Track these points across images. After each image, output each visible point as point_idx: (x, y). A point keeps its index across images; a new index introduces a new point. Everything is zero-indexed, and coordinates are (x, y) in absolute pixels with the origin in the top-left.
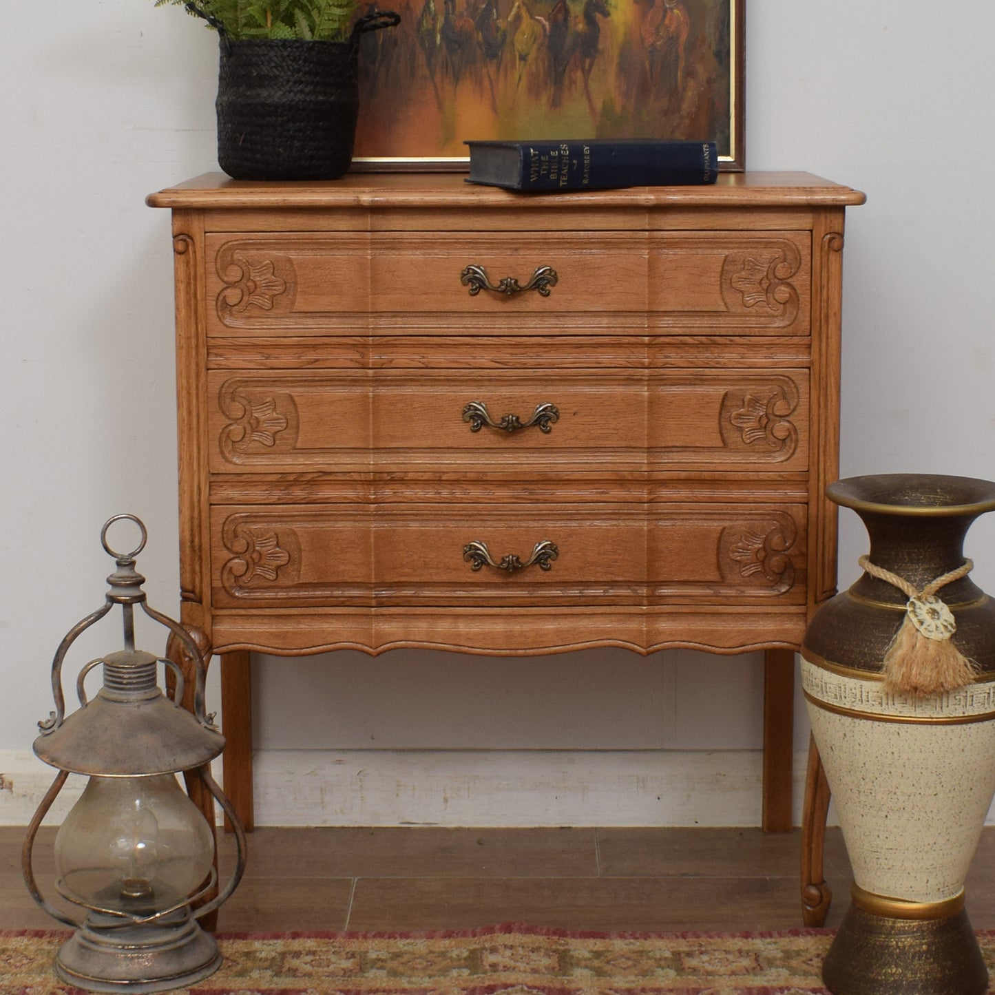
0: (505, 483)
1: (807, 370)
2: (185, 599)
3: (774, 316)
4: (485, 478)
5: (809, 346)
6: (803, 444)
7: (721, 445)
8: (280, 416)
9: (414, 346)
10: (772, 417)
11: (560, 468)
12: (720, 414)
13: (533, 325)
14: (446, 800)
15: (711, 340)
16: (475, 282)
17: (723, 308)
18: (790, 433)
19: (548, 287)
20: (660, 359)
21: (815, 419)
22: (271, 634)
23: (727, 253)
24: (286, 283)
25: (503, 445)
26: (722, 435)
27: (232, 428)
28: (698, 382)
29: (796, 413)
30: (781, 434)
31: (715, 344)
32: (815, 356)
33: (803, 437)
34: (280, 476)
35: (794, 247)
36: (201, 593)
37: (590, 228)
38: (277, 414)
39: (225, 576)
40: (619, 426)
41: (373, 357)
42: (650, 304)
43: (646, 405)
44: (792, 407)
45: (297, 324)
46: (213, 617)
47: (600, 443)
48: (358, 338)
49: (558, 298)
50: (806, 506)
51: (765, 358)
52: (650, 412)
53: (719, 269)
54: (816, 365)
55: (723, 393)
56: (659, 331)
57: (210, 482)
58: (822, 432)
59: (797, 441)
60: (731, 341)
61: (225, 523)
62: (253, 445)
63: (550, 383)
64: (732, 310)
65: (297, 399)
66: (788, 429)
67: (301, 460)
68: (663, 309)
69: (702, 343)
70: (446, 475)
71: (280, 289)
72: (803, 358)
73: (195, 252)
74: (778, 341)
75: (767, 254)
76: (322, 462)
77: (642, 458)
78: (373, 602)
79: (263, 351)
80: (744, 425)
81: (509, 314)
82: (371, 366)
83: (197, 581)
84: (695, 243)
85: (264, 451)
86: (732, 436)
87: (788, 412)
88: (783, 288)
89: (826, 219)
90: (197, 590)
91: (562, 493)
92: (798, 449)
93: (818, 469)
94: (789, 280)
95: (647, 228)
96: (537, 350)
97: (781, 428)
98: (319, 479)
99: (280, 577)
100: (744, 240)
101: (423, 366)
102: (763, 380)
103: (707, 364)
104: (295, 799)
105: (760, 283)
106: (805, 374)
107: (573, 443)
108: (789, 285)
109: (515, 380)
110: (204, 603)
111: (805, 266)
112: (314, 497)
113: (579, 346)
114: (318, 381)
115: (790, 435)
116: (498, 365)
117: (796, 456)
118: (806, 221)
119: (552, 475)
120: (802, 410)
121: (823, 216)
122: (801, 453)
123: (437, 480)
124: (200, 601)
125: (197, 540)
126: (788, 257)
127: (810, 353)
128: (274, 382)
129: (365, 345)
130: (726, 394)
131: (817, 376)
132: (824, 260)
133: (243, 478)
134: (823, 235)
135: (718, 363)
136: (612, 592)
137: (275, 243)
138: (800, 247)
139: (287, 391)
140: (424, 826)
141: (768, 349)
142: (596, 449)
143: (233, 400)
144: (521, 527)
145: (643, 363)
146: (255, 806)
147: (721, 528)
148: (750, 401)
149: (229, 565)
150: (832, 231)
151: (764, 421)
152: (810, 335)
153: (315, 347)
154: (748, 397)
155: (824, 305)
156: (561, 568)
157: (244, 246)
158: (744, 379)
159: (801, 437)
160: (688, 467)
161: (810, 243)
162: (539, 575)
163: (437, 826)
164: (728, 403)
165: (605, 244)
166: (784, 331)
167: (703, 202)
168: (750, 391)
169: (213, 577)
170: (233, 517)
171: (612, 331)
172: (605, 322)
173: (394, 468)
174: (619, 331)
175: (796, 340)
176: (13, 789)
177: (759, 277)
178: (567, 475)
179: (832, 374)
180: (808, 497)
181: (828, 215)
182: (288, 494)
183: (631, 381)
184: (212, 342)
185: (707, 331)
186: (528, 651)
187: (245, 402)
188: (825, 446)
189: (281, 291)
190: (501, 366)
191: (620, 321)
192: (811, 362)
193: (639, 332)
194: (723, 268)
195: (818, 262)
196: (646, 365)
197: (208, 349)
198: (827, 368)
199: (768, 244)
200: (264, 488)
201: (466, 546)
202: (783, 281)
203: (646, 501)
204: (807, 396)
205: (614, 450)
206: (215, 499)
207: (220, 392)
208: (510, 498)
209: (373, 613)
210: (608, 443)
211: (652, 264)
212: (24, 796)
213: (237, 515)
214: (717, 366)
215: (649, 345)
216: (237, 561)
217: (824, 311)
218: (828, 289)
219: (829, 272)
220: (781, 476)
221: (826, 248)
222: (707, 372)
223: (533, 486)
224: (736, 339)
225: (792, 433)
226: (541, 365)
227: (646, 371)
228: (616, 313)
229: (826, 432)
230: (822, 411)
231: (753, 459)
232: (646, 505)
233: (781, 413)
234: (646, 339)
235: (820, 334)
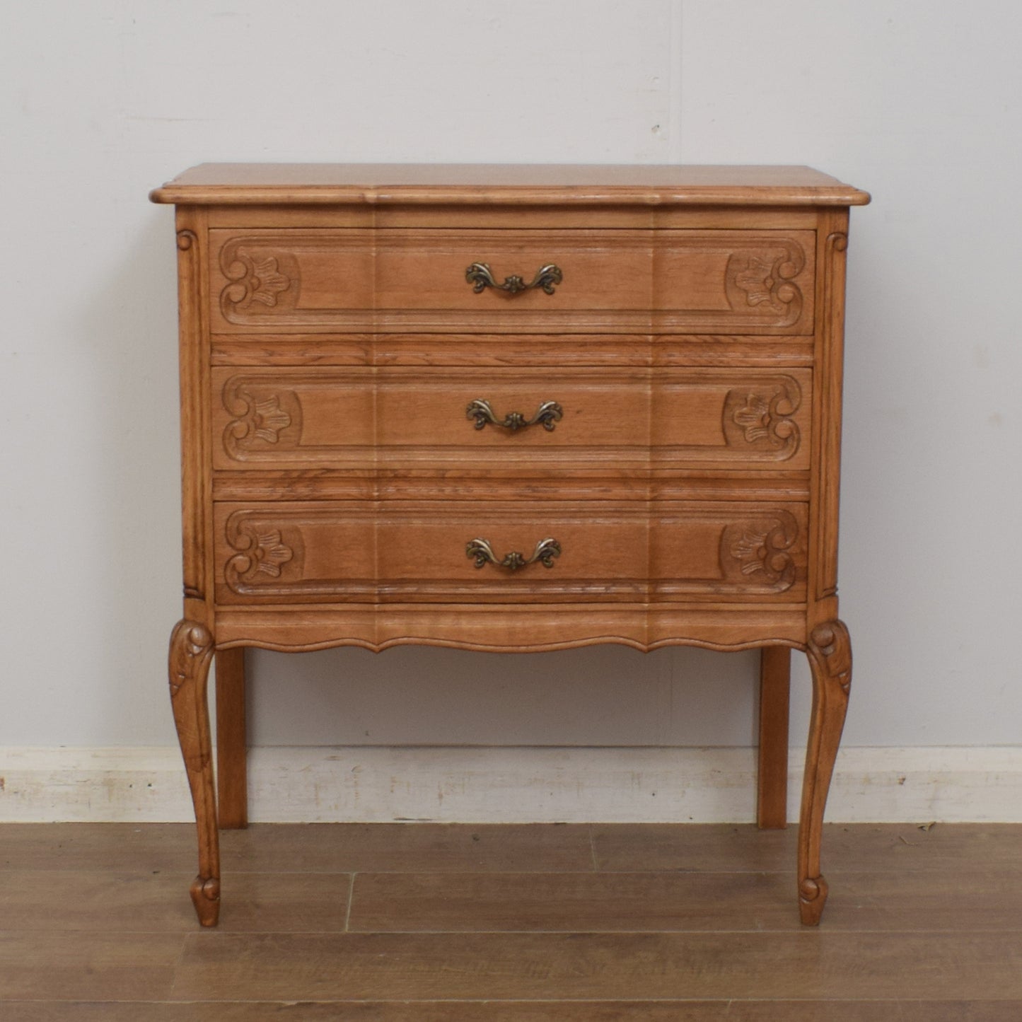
0: (508, 481)
1: (810, 370)
2: (187, 595)
3: (777, 315)
4: (488, 476)
5: (812, 346)
6: (805, 442)
7: (723, 443)
8: (283, 413)
9: (418, 343)
10: (774, 416)
11: (563, 466)
12: (723, 412)
13: (538, 324)
14: (441, 796)
15: (716, 339)
16: (480, 281)
17: (726, 307)
18: (792, 432)
19: (553, 285)
20: (664, 359)
21: (817, 417)
22: (274, 630)
23: (732, 252)
24: (290, 280)
25: (506, 443)
26: (724, 434)
27: (235, 425)
28: (701, 381)
29: (798, 412)
30: (783, 433)
31: (718, 342)
32: (818, 355)
33: (805, 435)
34: (283, 473)
35: (798, 246)
36: (204, 588)
37: (595, 226)
38: (280, 410)
39: (228, 573)
40: (623, 424)
41: (377, 355)
42: (654, 302)
43: (649, 403)
44: (795, 406)
45: (303, 321)
46: (216, 613)
47: (604, 441)
48: (362, 336)
49: (563, 295)
50: (807, 505)
51: (769, 357)
52: (654, 411)
53: (723, 268)
54: (819, 364)
55: (726, 391)
56: (662, 330)
57: (213, 479)
58: (825, 431)
59: (799, 440)
60: (735, 340)
61: (228, 520)
62: (257, 442)
63: (553, 381)
64: (737, 309)
65: (300, 396)
66: (790, 428)
67: (305, 458)
68: (667, 307)
69: (705, 342)
70: (451, 472)
71: (282, 286)
72: (806, 358)
73: (198, 248)
74: (781, 341)
75: (771, 254)
76: (325, 459)
77: (644, 457)
78: (376, 599)
79: (268, 348)
80: (747, 424)
81: (513, 313)
82: (375, 363)
83: (200, 577)
84: (698, 242)
85: (267, 448)
86: (735, 434)
87: (791, 411)
88: (787, 288)
89: (831, 218)
90: (200, 587)
91: (564, 491)
92: (800, 449)
93: (820, 469)
94: (794, 280)
95: (652, 226)
96: (541, 348)
97: (783, 428)
98: (323, 476)
99: (283, 574)
100: (749, 239)
101: (426, 363)
102: (767, 379)
103: (711, 362)
104: (289, 795)
105: (764, 282)
106: (808, 373)
107: (576, 441)
108: (793, 284)
109: (518, 378)
110: (207, 599)
111: (810, 265)
112: (317, 494)
113: (583, 344)
114: (322, 378)
115: (792, 434)
116: (503, 363)
117: (798, 454)
118: (810, 220)
120: (805, 408)
121: (827, 217)
122: (803, 452)
123: (440, 477)
124: (203, 598)
125: (200, 537)
126: (793, 257)
127: (813, 353)
128: (279, 379)
129: (369, 343)
130: (729, 394)
131: (820, 375)
132: (829, 260)
133: (247, 475)
134: (827, 234)
135: (721, 362)
136: (614, 589)
137: (279, 240)
138: (804, 247)
139: (291, 388)
140: (419, 822)
141: (772, 348)
142: (600, 447)
143: (237, 397)
144: (525, 524)
145: (647, 362)
146: (250, 803)
147: (723, 526)
148: (753, 400)
149: (232, 562)
150: (836, 230)
151: (767, 420)
152: (813, 335)
153: (319, 344)
154: (751, 396)
155: (828, 304)
156: (563, 565)
157: (248, 242)
158: (747, 378)
159: (803, 436)
160: (691, 465)
161: (814, 244)
162: (540, 572)
163: (433, 822)
164: (731, 402)
165: (610, 243)
166: (787, 331)
167: (709, 201)
168: (753, 390)
169: (217, 574)
170: (236, 514)
171: (616, 330)
172: (608, 320)
173: (397, 466)
174: (623, 330)
175: (799, 339)
176: (5, 785)
177: (763, 276)
178: (571, 473)
179: (835, 373)
180: (810, 496)
181: (833, 215)
182: (291, 491)
183: (634, 379)
184: (215, 339)
185: (712, 330)
186: (530, 647)
187: (249, 399)
188: (827, 445)
189: (285, 288)
190: (507, 364)
191: (622, 320)
192: (814, 362)
193: (643, 330)
194: (727, 266)
195: (822, 262)
196: (650, 363)
197: (211, 346)
198: (829, 367)
199: (773, 244)
200: (268, 484)
201: (469, 543)
202: (787, 281)
203: (648, 499)
204: (810, 395)
205: (617, 448)
206: (218, 496)
207: (224, 390)
208: (514, 496)
209: (376, 609)
210: (612, 442)
211: (657, 262)
212: (16, 793)
213: (241, 512)
214: (721, 365)
215: (653, 344)
216: (240, 557)
217: (828, 310)
218: (832, 289)
219: (832, 271)
220: (783, 475)
221: (830, 248)
222: (711, 370)
223: (534, 484)
224: (741, 339)
225: (795, 432)
226: (545, 363)
227: (650, 370)
228: (620, 312)
229: (828, 431)
230: (824, 410)
231: (756, 458)
232: (648, 503)
233: (784, 412)
234: (650, 338)
235: (823, 334)
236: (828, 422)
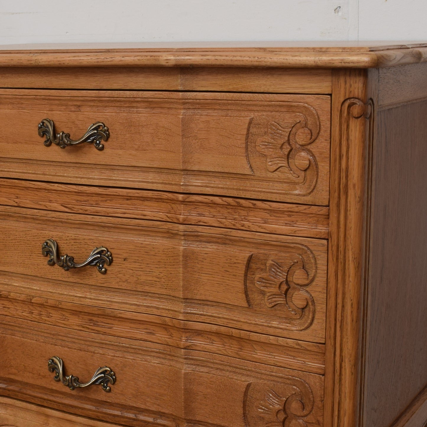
0: (76, 313)
1: (325, 242)
3: (295, 183)
4: (60, 306)
5: (328, 217)
6: (320, 317)
7: (246, 305)
9: (11, 187)
10: (292, 285)
11: (116, 306)
12: (246, 275)
15: (237, 202)
16: (47, 135)
17: (248, 171)
18: (307, 303)
19: (103, 142)
20: (194, 217)
21: (332, 292)
23: (252, 116)
25: (71, 280)
26: (247, 296)
28: (228, 242)
29: (314, 283)
30: (301, 303)
31: (240, 205)
32: (333, 229)
33: (320, 308)
35: (314, 112)
37: (134, 88)
40: (162, 275)
42: (184, 162)
43: (181, 258)
44: (310, 278)
47: (147, 288)
49: (111, 152)
50: (323, 377)
51: (286, 225)
52: (185, 266)
53: (245, 132)
54: (334, 237)
55: (248, 255)
56: (192, 190)
58: (340, 306)
59: (314, 312)
60: (255, 205)
63: (106, 229)
64: (258, 174)
66: (307, 299)
68: (196, 168)
69: (229, 205)
72: (322, 229)
74: (296, 209)
75: (288, 119)
77: (180, 307)
80: (266, 290)
81: (79, 165)
84: (224, 104)
86: (255, 297)
87: (306, 282)
88: (303, 154)
89: (346, 82)
91: (119, 328)
92: (315, 321)
93: (335, 343)
94: (309, 147)
95: (180, 88)
96: (96, 199)
97: (299, 297)
100: (266, 103)
101: (16, 205)
102: (285, 247)
103: (234, 225)
105: (281, 148)
106: (323, 245)
107: (124, 286)
108: (309, 152)
109: (79, 224)
111: (325, 133)
113: (129, 198)
115: (307, 304)
116: (66, 210)
117: (313, 326)
118: (325, 84)
119: (108, 311)
120: (320, 280)
121: (342, 80)
122: (319, 325)
123: (29, 302)
126: (309, 122)
127: (328, 224)
130: (251, 257)
131: (335, 248)
132: (344, 127)
134: (342, 100)
135: (243, 225)
138: (320, 112)
141: (290, 216)
142: (145, 293)
145: (179, 219)
147: (247, 383)
148: (272, 266)
150: (351, 96)
151: (284, 287)
152: (328, 206)
154: (270, 262)
155: (343, 175)
156: (119, 392)
158: (266, 244)
159: (318, 308)
160: (219, 322)
161: (329, 109)
162: (102, 396)
164: (253, 265)
165: (150, 104)
166: (302, 200)
167: (218, 63)
168: (273, 256)
171: (154, 187)
172: (151, 177)
174: (160, 187)
175: (314, 209)
177: (281, 142)
178: (120, 313)
179: (350, 247)
180: (325, 369)
181: (348, 79)
183: (171, 235)
185: (235, 193)
188: (342, 321)
190: (68, 211)
191: (163, 177)
192: (329, 234)
193: (176, 189)
194: (248, 130)
195: (338, 129)
196: (182, 221)
198: (345, 240)
199: (290, 108)
201: (50, 359)
202: (303, 147)
203: (182, 347)
204: (325, 268)
205: (160, 297)
208: (79, 326)
210: (153, 290)
211: (185, 124)
214: (243, 228)
215: (183, 202)
217: (343, 180)
218: (348, 158)
219: (348, 139)
220: (299, 344)
221: (345, 114)
222: (234, 233)
223: (95, 319)
224: (259, 203)
225: (310, 303)
226: (97, 212)
227: (181, 227)
228: (159, 170)
229: (343, 306)
230: (340, 286)
231: (275, 323)
232: (182, 350)
233: (300, 282)
234: (181, 197)
235: (338, 205)
236: (343, 298)
